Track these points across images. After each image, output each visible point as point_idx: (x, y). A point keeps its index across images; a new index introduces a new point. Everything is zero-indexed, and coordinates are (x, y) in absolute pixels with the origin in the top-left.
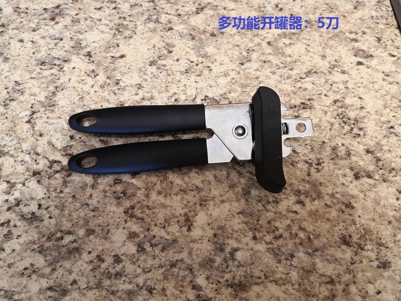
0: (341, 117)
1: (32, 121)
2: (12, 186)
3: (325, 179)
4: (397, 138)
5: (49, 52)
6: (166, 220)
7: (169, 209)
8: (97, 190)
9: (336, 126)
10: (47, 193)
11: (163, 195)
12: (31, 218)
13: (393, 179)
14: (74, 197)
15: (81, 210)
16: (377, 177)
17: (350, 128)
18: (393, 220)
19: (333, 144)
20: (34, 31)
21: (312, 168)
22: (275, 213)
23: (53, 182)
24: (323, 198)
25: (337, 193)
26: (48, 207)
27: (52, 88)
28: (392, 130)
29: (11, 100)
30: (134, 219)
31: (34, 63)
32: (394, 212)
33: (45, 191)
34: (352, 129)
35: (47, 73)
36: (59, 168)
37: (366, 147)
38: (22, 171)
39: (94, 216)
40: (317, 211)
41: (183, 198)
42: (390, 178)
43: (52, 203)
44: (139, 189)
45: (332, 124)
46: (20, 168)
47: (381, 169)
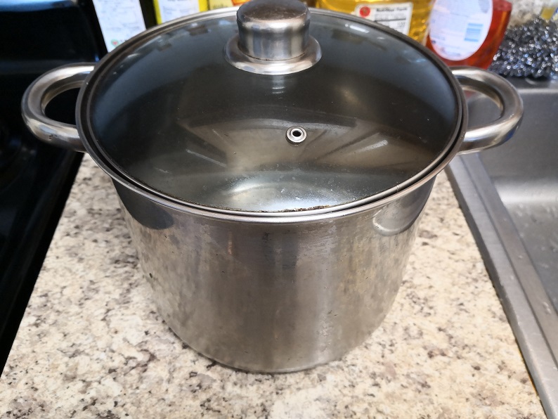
0: (411, 296)
1: (107, 319)
2: (88, 384)
3: (399, 360)
4: (467, 314)
5: (123, 250)
6: (242, 412)
7: (245, 399)
8: (173, 384)
9: (407, 306)
10: (123, 390)
11: (239, 386)
12: (107, 416)
13: (467, 355)
14: (150, 392)
15: (157, 406)
16: (451, 354)
17: (420, 308)
18: (469, 396)
19: (405, 324)
20: (108, 230)
21: (386, 350)
22: (352, 397)
23: (129, 378)
24: (398, 379)
25: (412, 373)
26: (124, 405)
27: (126, 285)
28: (462, 307)
29: (86, 299)
30: (211, 412)
31: (109, 261)
32: (471, 390)
33: (121, 388)
34: (422, 309)
35: (121, 271)
36: (134, 365)
37: (437, 326)
38: (98, 369)
39: (170, 411)
40: (394, 393)
41: (258, 388)
42: (464, 355)
43: (128, 400)
44: (215, 381)
45: (402, 305)
46: (96, 367)
47: (454, 346)
